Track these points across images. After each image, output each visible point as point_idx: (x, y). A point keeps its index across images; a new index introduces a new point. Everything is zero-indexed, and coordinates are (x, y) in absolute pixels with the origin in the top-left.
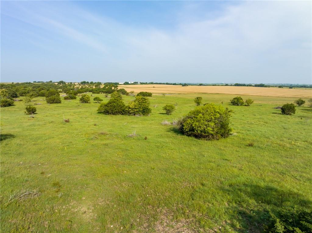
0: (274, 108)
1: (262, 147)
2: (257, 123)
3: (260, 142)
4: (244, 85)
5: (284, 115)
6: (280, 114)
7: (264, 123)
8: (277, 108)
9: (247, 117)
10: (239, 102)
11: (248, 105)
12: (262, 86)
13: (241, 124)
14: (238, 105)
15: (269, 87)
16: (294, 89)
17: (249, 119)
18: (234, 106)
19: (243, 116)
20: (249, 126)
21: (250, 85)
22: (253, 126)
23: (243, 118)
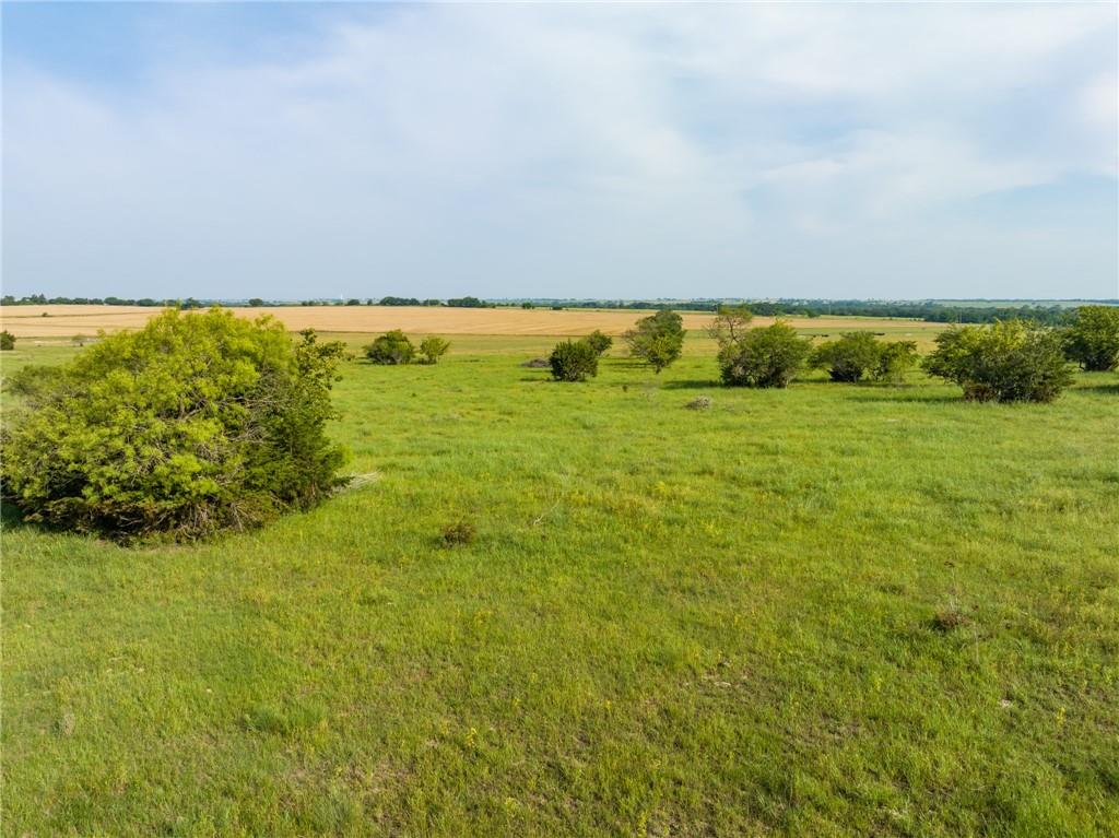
0: (523, 365)
1: (523, 536)
2: (470, 418)
3: (505, 507)
4: (414, 303)
5: (563, 383)
6: (548, 380)
7: (500, 413)
8: (530, 365)
9: (429, 400)
10: (395, 351)
11: (431, 362)
12: (470, 303)
13: (406, 427)
14: (393, 362)
15: (494, 307)
16: (567, 313)
17: (437, 405)
18: (378, 367)
19: (414, 395)
20: (440, 434)
21: (434, 303)
22: (455, 431)
23: (413, 403)
